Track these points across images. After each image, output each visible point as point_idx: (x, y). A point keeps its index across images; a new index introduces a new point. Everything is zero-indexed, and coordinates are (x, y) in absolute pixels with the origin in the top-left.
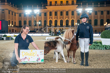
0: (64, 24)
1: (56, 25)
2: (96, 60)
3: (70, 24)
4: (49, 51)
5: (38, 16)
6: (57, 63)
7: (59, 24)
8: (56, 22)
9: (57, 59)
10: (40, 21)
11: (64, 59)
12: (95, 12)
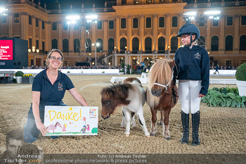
0: (155, 47)
1: (136, 50)
2: (219, 131)
3: (168, 47)
4: (114, 109)
5: (94, 29)
6: (127, 136)
7: (142, 46)
8: (136, 41)
9: (128, 128)
10: (100, 40)
11: (145, 128)
12: (228, 18)
